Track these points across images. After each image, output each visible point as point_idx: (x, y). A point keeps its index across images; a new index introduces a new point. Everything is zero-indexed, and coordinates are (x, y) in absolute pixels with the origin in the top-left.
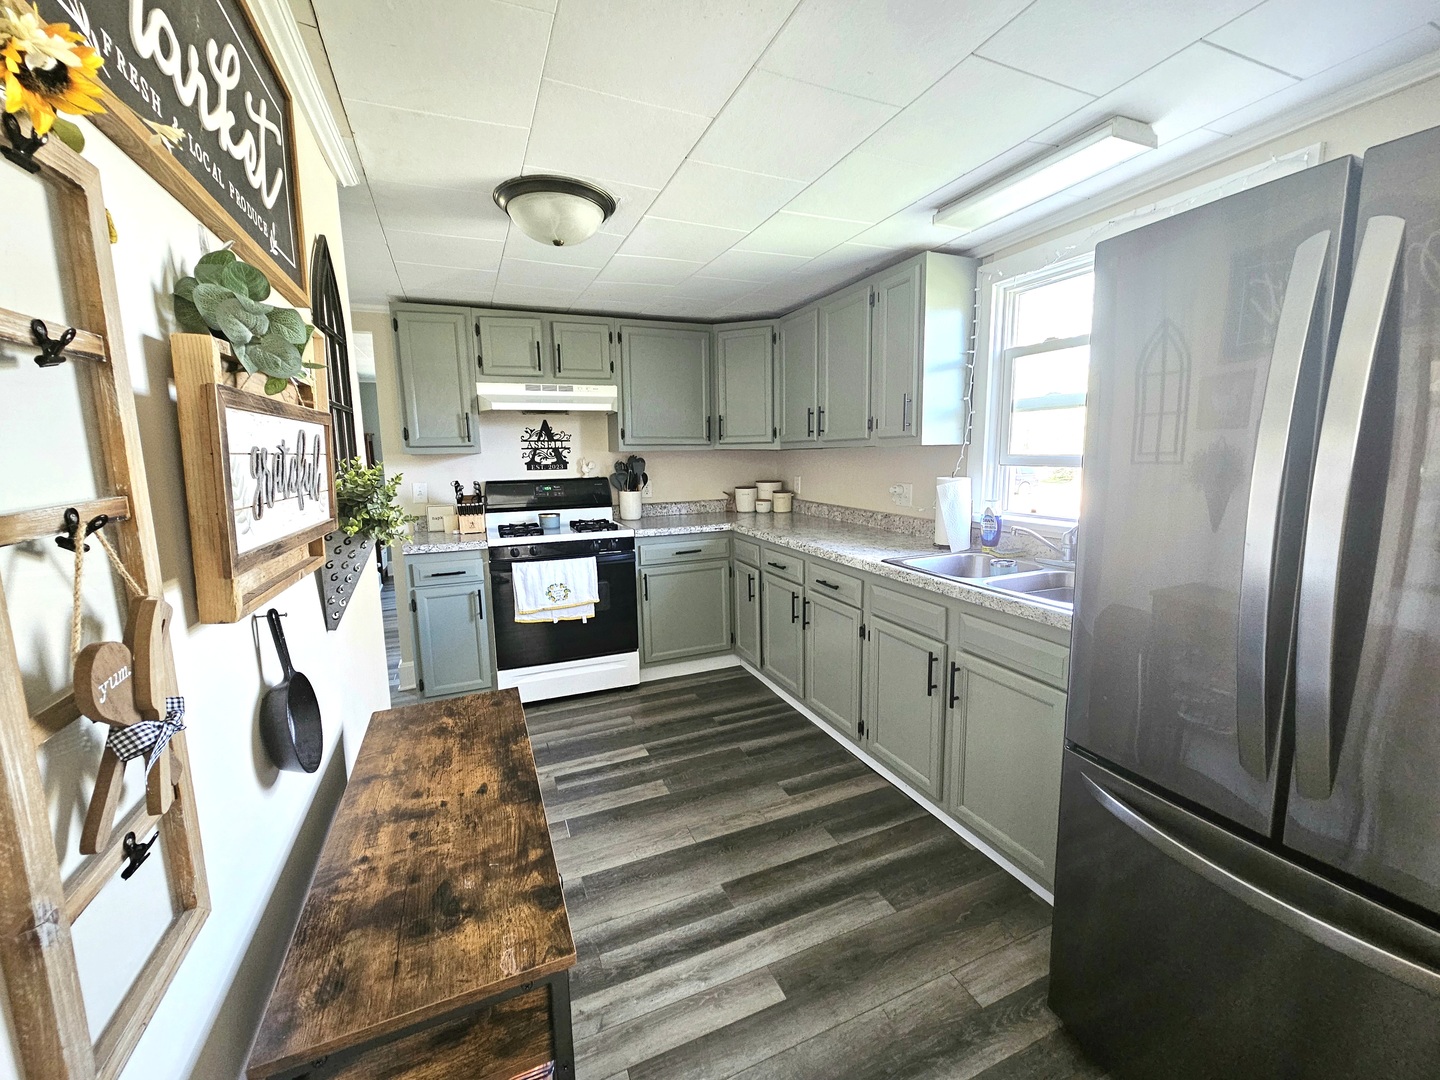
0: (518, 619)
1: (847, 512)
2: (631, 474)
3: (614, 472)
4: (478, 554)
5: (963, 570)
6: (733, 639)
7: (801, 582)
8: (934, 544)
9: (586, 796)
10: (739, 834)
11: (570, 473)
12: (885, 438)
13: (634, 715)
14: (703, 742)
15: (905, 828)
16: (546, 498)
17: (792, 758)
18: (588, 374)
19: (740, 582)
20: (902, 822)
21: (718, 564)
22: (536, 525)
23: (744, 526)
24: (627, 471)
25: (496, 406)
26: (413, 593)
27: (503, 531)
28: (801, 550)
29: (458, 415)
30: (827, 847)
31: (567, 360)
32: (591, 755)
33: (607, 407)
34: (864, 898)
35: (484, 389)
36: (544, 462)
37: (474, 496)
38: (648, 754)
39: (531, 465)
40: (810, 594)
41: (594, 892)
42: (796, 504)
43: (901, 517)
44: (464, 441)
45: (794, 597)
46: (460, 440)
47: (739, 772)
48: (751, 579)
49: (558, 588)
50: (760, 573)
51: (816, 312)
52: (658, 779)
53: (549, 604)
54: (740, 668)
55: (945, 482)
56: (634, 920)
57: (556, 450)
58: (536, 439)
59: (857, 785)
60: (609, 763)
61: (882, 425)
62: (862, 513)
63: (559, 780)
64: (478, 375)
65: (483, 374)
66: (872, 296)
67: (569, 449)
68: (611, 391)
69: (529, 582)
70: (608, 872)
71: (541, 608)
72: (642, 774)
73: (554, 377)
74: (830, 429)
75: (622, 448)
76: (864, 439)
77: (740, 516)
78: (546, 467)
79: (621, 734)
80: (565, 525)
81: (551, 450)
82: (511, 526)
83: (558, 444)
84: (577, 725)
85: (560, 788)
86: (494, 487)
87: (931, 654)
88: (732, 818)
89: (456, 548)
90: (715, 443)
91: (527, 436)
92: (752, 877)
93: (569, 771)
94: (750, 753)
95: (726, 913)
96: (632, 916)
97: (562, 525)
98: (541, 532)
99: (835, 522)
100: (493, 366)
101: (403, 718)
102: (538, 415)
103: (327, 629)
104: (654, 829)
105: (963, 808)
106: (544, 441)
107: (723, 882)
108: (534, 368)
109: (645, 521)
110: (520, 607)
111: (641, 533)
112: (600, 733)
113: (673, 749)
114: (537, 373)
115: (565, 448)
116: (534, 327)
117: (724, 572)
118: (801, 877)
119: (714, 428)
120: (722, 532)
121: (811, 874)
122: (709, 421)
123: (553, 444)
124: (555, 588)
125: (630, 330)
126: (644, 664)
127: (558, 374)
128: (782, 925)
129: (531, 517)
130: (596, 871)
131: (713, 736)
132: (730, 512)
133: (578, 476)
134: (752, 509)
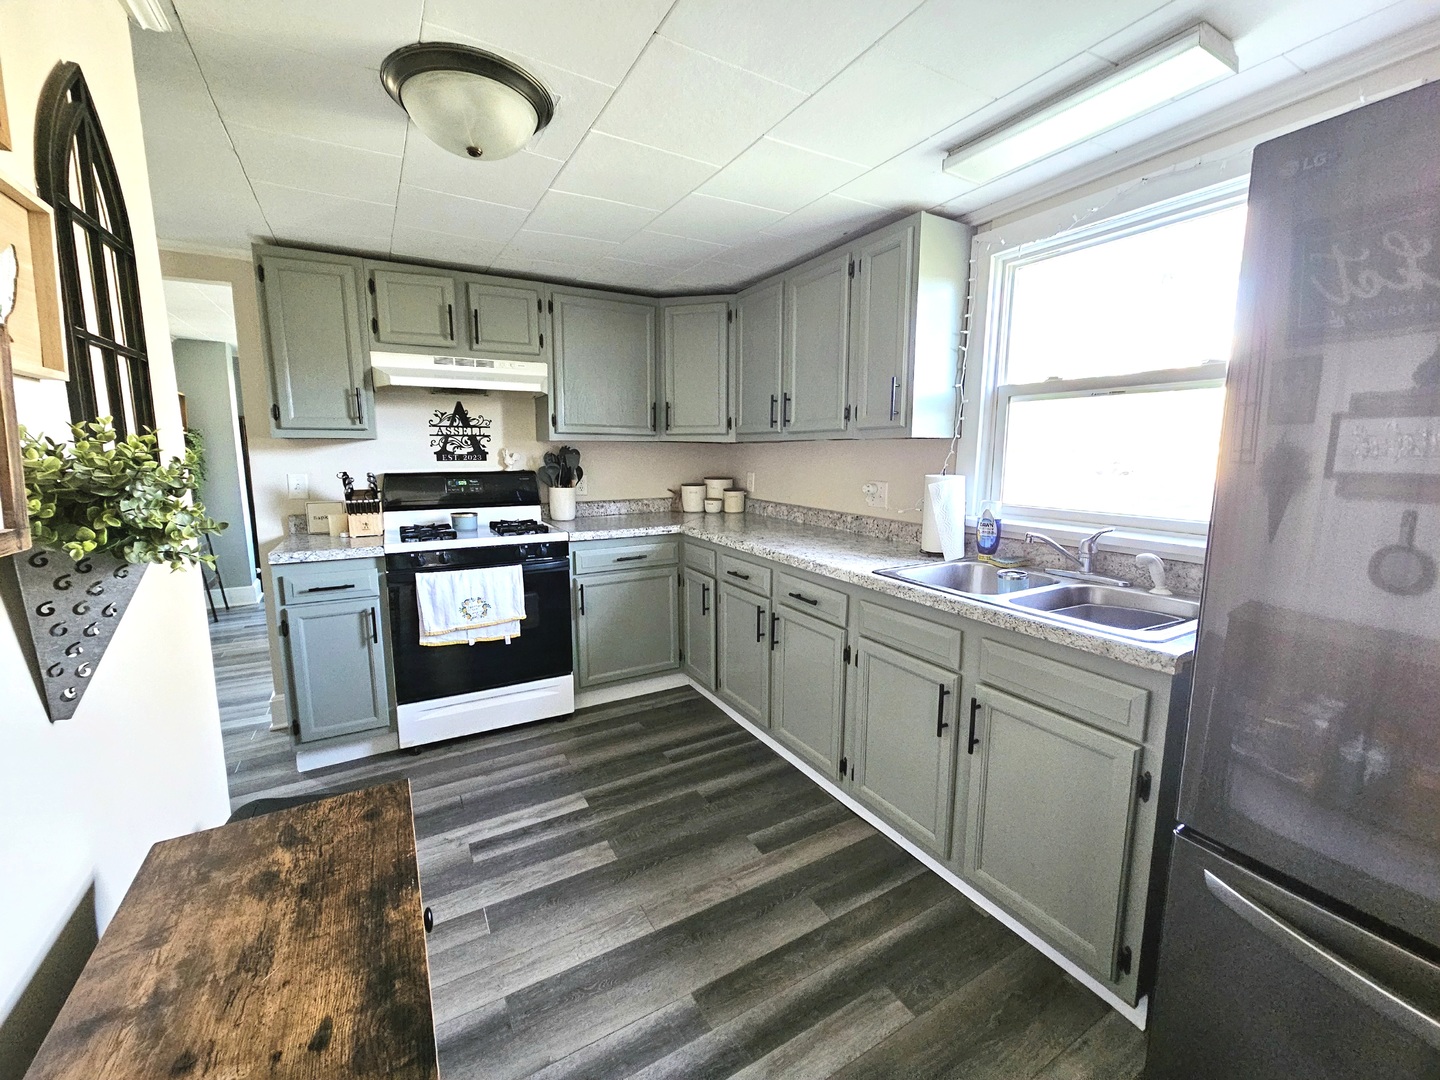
0: (423, 642)
1: (810, 513)
2: (564, 467)
3: (543, 464)
4: (372, 563)
5: (959, 581)
6: (681, 656)
7: (768, 595)
8: (921, 551)
9: (511, 869)
10: (709, 911)
11: (490, 465)
12: (866, 429)
13: (567, 753)
14: (652, 786)
15: (902, 892)
16: (461, 494)
17: (761, 801)
18: (511, 348)
19: (691, 593)
20: (900, 883)
21: (666, 571)
22: (447, 526)
23: (692, 528)
24: (559, 464)
25: (395, 381)
26: (284, 613)
27: (405, 534)
28: (769, 557)
29: (347, 391)
30: (816, 926)
31: (485, 331)
32: (517, 809)
33: (535, 388)
34: (871, 999)
35: (380, 360)
36: (458, 452)
37: (367, 491)
38: (587, 805)
39: (442, 455)
40: (780, 610)
41: (524, 1020)
42: (749, 503)
43: (875, 519)
44: (354, 423)
45: (760, 611)
46: (349, 421)
47: (700, 824)
48: (705, 589)
49: (475, 603)
50: (716, 582)
51: (781, 285)
52: (602, 839)
53: (464, 622)
54: (688, 688)
55: (936, 480)
56: (579, 1062)
57: (472, 438)
58: (448, 423)
59: (840, 835)
60: (539, 820)
61: (862, 413)
62: (828, 514)
63: (477, 848)
64: (373, 341)
65: (378, 340)
66: (852, 266)
67: (488, 436)
68: (540, 369)
69: (439, 598)
70: (541, 985)
71: (453, 627)
72: (581, 834)
73: (471, 348)
74: (796, 418)
75: (553, 437)
76: (842, 431)
77: (687, 518)
78: (461, 458)
79: (553, 778)
80: (483, 527)
81: (466, 438)
82: (416, 527)
83: (476, 431)
84: (500, 769)
85: (479, 858)
86: (392, 479)
87: (942, 686)
88: (698, 890)
89: (341, 556)
90: (661, 434)
91: (436, 420)
92: (729, 980)
93: (487, 835)
94: (710, 798)
95: (701, 1038)
96: (577, 1055)
97: (478, 527)
98: (454, 536)
99: (796, 524)
100: (392, 332)
101: (204, 854)
102: (451, 396)
103: (52, 720)
104: (600, 914)
105: (981, 873)
106: (458, 427)
107: (694, 989)
108: (445, 337)
109: (580, 522)
110: (427, 628)
111: (576, 536)
112: (527, 778)
113: (618, 797)
114: (449, 342)
115: (484, 436)
116: (445, 289)
117: (672, 582)
118: (791, 972)
119: (660, 416)
120: (670, 535)
121: (802, 967)
122: (654, 408)
123: (469, 431)
124: (471, 604)
125: (565, 299)
126: (579, 689)
127: (475, 346)
128: (777, 1052)
129: (443, 516)
130: (526, 985)
131: (666, 776)
132: (676, 512)
133: (499, 468)
134: (700, 509)
